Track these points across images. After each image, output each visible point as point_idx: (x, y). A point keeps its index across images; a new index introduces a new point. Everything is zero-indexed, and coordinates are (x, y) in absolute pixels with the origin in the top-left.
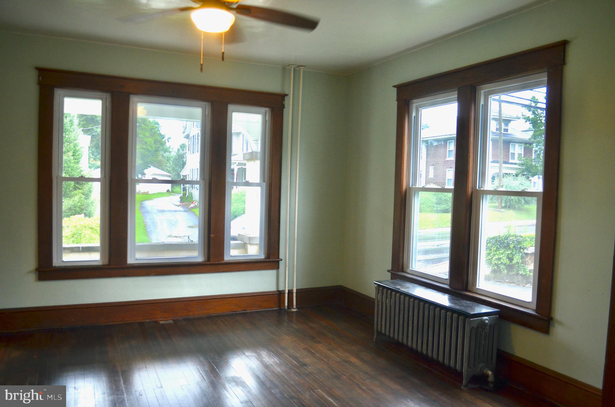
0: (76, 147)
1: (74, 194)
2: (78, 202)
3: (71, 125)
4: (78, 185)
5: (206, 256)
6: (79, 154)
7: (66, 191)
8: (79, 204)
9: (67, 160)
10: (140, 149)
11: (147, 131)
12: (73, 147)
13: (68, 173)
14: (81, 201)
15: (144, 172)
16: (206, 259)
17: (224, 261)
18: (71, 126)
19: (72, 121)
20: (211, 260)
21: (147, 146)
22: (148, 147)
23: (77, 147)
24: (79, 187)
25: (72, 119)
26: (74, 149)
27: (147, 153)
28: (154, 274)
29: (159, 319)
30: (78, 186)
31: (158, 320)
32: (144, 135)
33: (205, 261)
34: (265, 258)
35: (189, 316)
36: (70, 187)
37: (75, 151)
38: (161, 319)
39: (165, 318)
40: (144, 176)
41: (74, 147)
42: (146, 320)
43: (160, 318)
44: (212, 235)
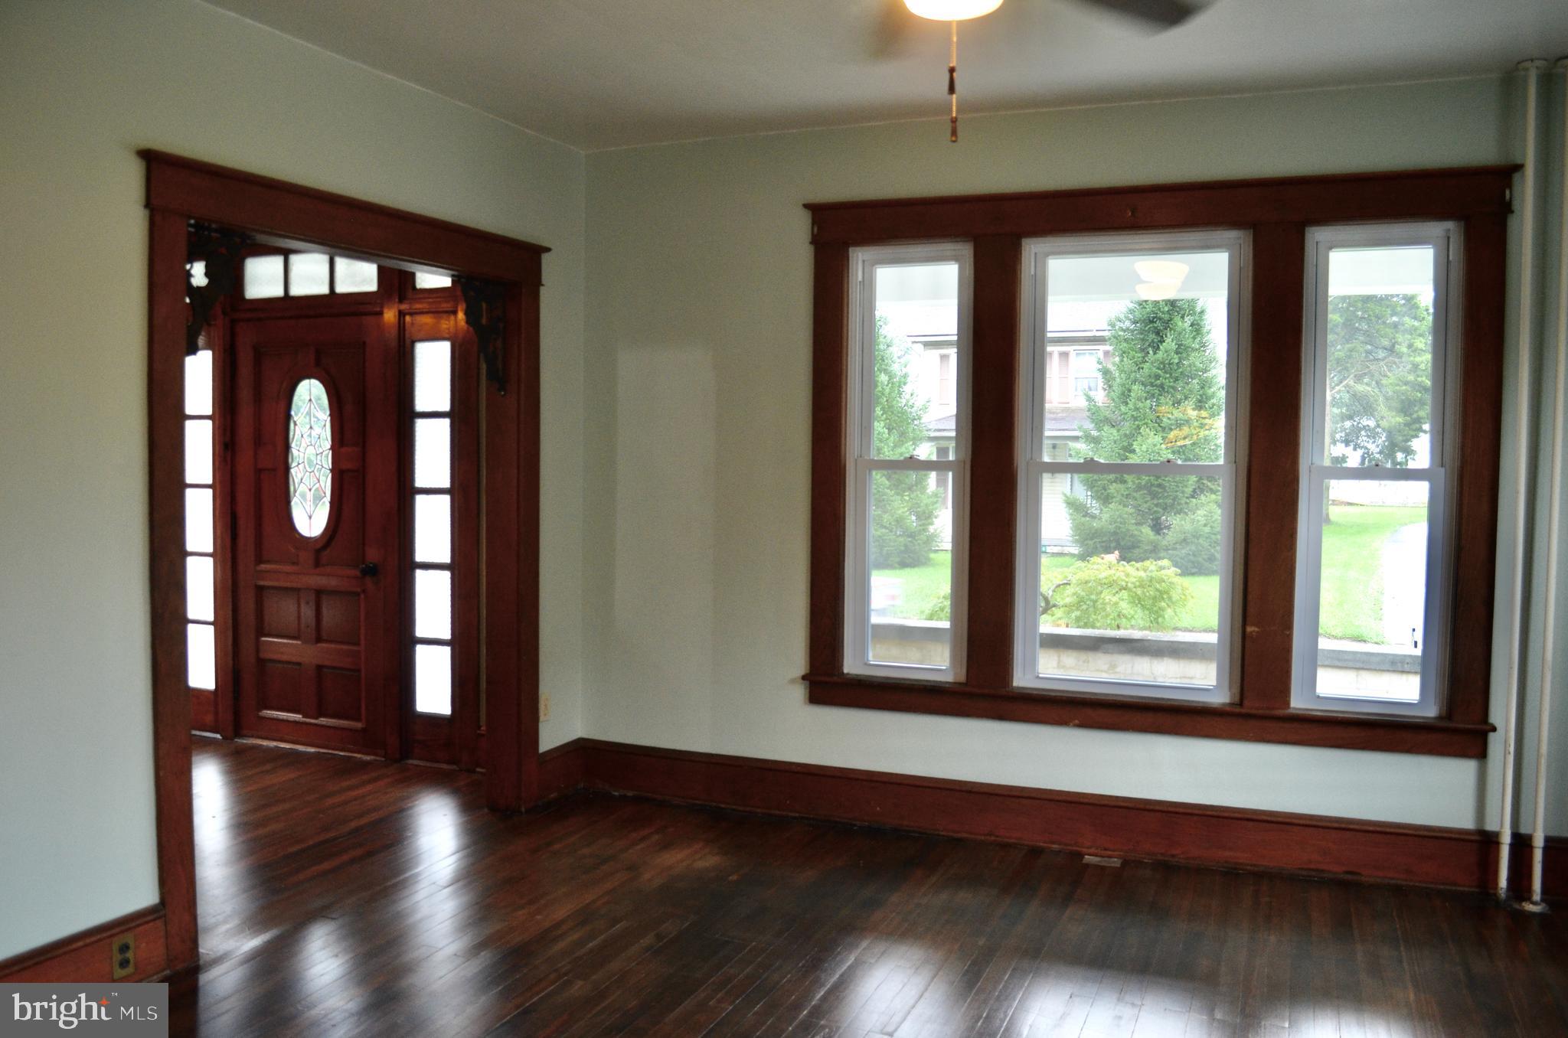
0: (1206, 388)
1: (1196, 505)
2: (1205, 525)
3: (1194, 333)
4: (1210, 481)
5: (1236, 690)
6: (1214, 405)
7: (1177, 496)
8: (1207, 529)
9: (1181, 420)
10: (1398, 385)
11: (1420, 335)
12: (1197, 387)
13: (1184, 452)
14: (1213, 522)
15: (1410, 446)
16: (1237, 699)
17: (1290, 711)
18: (1194, 338)
19: (1198, 325)
20: (1246, 703)
21: (1418, 376)
22: (1419, 379)
23: (1210, 387)
24: (1213, 487)
25: (1197, 321)
26: (1201, 392)
27: (1419, 395)
28: (1077, 722)
29: (1088, 848)
30: (1209, 484)
31: (1085, 850)
32: (1410, 346)
33: (1231, 704)
34: (1440, 718)
35: (1173, 856)
36: (1186, 486)
37: (1204, 397)
38: (1092, 850)
39: (1105, 849)
40: (1412, 456)
41: (1202, 388)
42: (1053, 843)
43: (1091, 847)
44: (1249, 629)
